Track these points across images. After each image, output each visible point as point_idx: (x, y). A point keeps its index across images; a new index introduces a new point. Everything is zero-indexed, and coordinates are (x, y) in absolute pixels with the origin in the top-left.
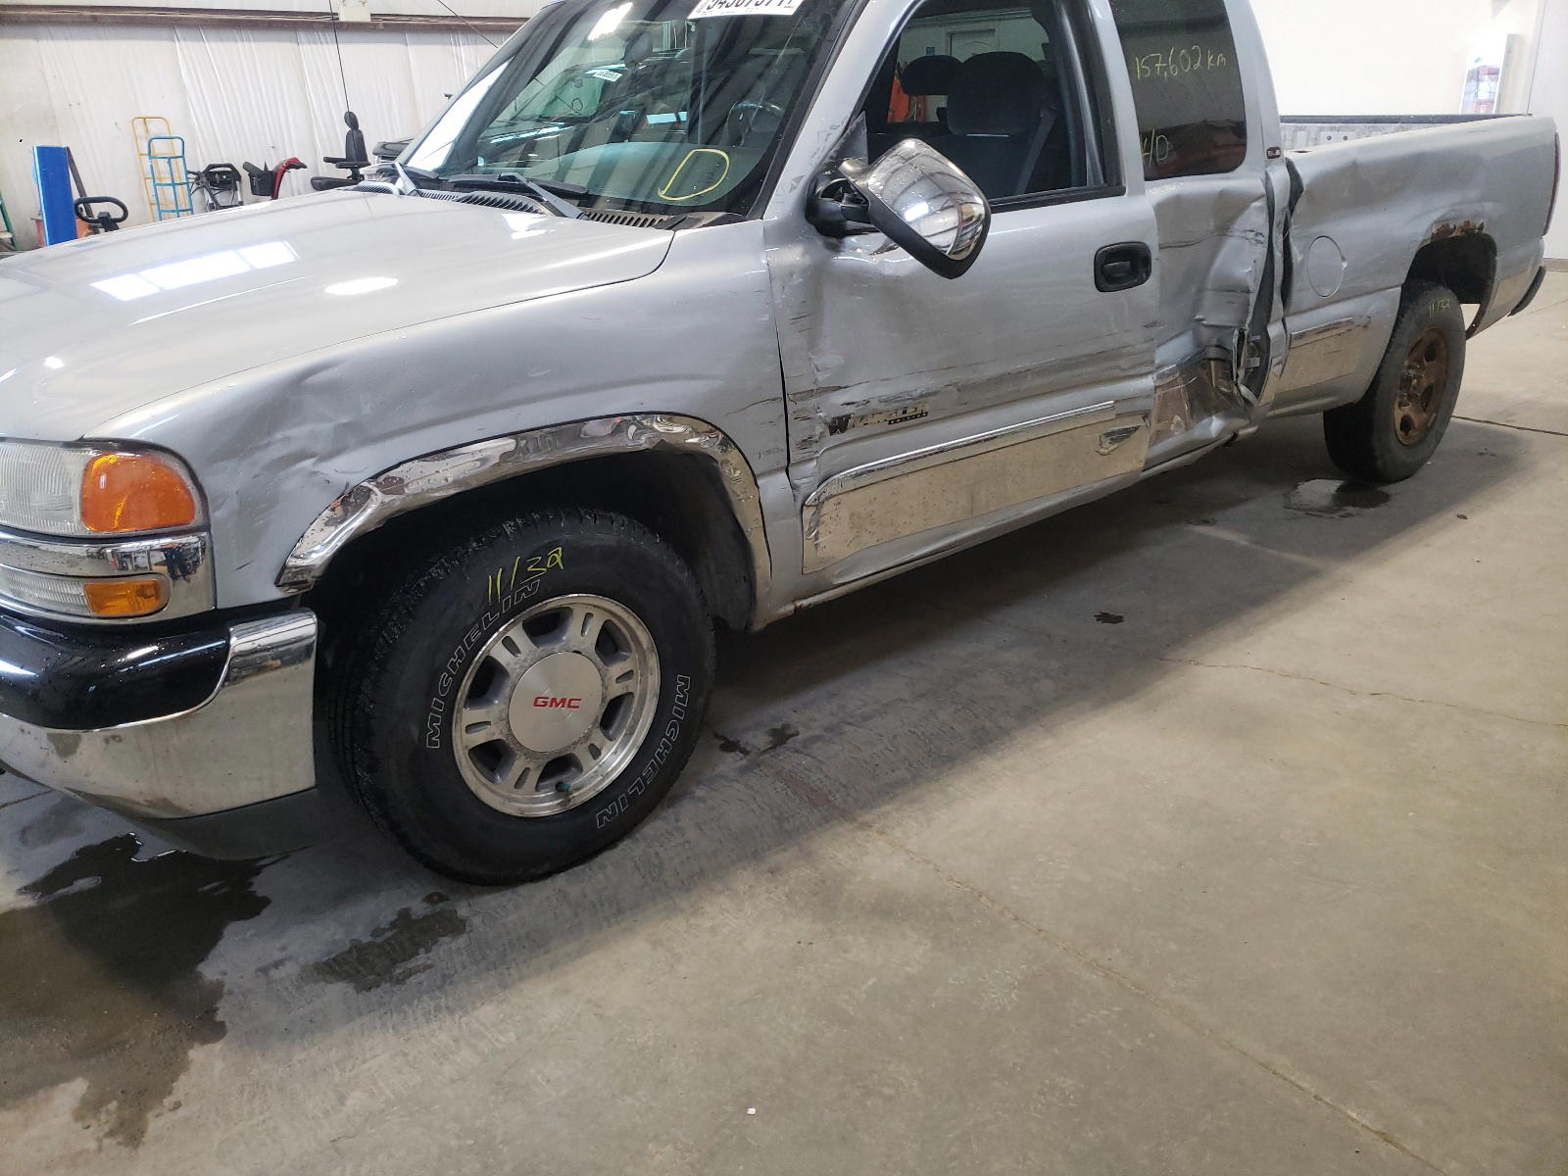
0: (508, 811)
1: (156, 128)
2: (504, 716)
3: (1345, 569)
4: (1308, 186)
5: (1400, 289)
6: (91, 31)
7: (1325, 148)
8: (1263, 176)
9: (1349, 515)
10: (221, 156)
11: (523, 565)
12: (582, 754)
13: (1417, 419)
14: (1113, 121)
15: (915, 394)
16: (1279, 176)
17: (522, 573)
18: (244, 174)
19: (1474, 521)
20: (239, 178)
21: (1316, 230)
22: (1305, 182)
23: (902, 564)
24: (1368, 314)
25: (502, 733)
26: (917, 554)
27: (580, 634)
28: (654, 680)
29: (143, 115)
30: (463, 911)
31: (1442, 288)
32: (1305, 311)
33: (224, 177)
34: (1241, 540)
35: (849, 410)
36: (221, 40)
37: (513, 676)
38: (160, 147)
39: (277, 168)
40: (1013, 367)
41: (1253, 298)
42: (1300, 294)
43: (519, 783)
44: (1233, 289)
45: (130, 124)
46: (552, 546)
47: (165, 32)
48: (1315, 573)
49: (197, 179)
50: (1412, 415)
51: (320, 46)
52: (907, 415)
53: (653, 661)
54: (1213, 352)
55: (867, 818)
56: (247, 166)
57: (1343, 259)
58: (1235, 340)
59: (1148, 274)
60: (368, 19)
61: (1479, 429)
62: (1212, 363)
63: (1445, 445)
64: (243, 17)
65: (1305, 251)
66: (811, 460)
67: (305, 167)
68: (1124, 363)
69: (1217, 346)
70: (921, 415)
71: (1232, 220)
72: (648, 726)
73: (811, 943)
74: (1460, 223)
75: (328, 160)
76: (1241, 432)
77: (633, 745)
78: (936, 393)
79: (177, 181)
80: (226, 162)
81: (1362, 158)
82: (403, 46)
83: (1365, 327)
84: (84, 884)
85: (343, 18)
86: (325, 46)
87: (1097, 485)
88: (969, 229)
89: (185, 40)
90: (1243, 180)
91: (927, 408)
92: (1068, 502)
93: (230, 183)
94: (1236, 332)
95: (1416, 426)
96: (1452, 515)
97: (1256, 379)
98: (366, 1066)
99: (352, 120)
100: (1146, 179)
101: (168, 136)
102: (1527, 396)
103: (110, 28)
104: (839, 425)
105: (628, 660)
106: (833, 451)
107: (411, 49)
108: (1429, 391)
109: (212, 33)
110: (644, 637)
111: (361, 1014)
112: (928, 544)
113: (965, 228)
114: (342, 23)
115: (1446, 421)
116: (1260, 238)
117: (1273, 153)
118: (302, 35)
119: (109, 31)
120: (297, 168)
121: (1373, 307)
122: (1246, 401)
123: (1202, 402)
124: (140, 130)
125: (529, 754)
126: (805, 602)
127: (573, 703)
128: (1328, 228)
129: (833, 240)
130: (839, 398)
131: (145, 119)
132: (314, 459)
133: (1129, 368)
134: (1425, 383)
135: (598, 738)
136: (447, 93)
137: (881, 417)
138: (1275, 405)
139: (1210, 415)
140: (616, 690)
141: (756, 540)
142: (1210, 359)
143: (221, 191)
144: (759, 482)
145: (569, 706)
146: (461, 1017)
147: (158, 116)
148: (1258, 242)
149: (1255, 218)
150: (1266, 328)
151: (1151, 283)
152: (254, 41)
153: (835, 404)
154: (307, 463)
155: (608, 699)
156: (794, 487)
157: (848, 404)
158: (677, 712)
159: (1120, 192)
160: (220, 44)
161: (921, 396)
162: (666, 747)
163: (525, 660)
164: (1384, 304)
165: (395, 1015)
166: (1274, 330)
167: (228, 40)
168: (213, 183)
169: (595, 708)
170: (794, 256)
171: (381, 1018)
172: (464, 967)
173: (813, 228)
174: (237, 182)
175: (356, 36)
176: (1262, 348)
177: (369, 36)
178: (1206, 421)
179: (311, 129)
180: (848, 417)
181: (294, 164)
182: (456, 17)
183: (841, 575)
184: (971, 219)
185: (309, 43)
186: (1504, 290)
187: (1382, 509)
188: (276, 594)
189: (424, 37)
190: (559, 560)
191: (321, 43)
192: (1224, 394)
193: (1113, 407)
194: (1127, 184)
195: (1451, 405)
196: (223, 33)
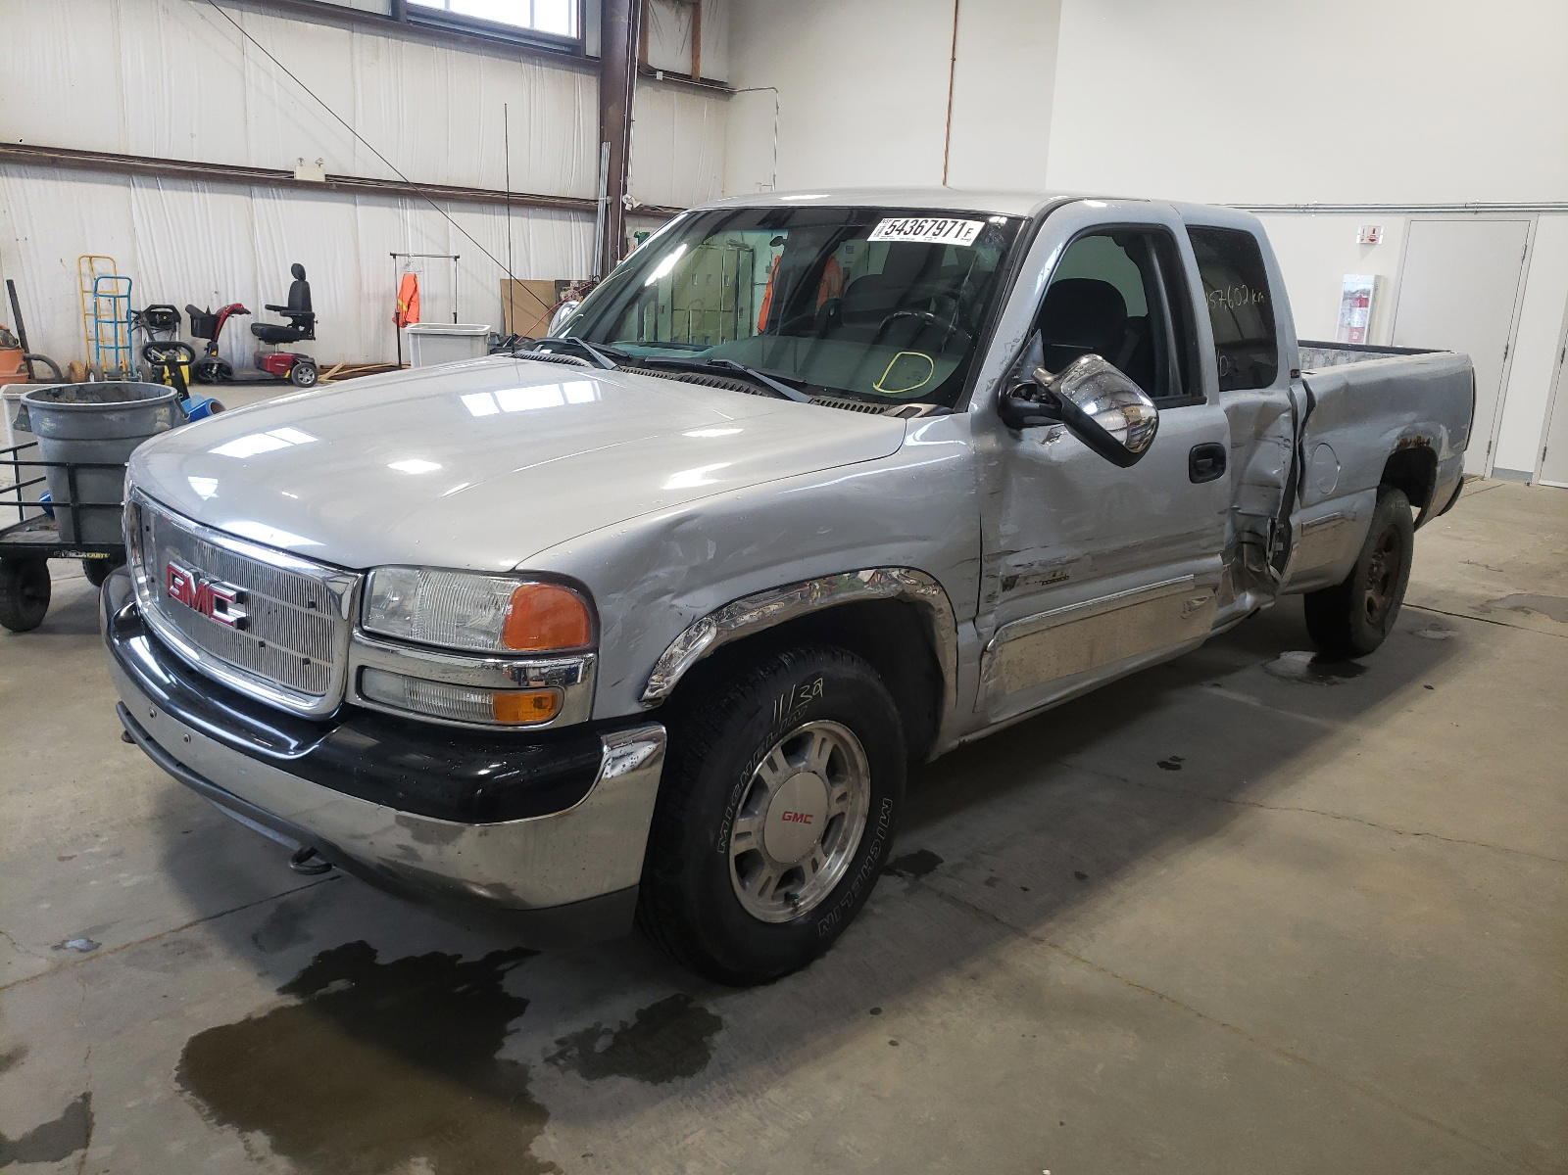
0: (756, 915)
1: (101, 267)
2: (761, 827)
3: (1351, 729)
4: (1319, 402)
5: (1375, 490)
6: (47, 171)
7: (1329, 371)
8: (1287, 391)
9: (1336, 683)
10: (164, 299)
11: (798, 692)
12: (807, 868)
13: (1378, 602)
14: (1197, 342)
15: (1064, 560)
16: (1299, 391)
17: (797, 700)
18: (186, 317)
19: (1441, 690)
20: (179, 319)
21: (1318, 437)
22: (1317, 398)
23: (1039, 707)
24: (1354, 510)
25: (757, 843)
26: (1049, 699)
27: (816, 757)
28: (863, 802)
29: (91, 254)
30: (712, 1010)
31: (1399, 491)
32: (1312, 506)
33: (165, 318)
34: (1253, 702)
35: (1019, 570)
36: (176, 189)
37: (771, 791)
38: (104, 286)
39: (220, 312)
40: (1131, 542)
41: (1282, 492)
42: (1310, 491)
43: (761, 893)
44: (1266, 484)
45: (77, 262)
46: (816, 677)
47: (121, 178)
48: (1325, 733)
49: (136, 318)
50: (1375, 599)
51: (272, 200)
52: (1056, 578)
53: (866, 784)
54: (1246, 537)
55: (1037, 933)
56: (190, 309)
57: (1338, 463)
58: (1268, 527)
59: (1223, 469)
60: (323, 179)
61: (1414, 613)
62: (1245, 546)
63: (1397, 626)
64: (184, 168)
65: (1312, 452)
66: (992, 612)
67: (248, 313)
68: (1204, 543)
69: (1250, 532)
70: (1065, 578)
71: (1266, 426)
72: (855, 847)
73: (1034, 1036)
74: (1414, 438)
75: (269, 307)
76: (1263, 607)
77: (844, 862)
78: (1077, 560)
79: (118, 320)
80: (167, 303)
81: (1352, 381)
82: (351, 206)
83: (1354, 520)
84: (338, 985)
85: (298, 177)
86: (277, 201)
87: (1177, 647)
88: (1139, 431)
89: (141, 186)
90: (1274, 395)
91: (1069, 572)
92: (1155, 660)
93: (170, 323)
94: (1270, 521)
95: (1378, 606)
96: (1419, 686)
97: (1281, 561)
98: (689, 1141)
99: (299, 271)
100: (1221, 391)
101: (113, 275)
102: (1442, 586)
103: (67, 170)
104: (1009, 584)
105: (845, 783)
106: (1005, 605)
107: (359, 208)
108: (1386, 577)
109: (168, 182)
110: (861, 761)
111: (662, 1098)
112: (1056, 691)
113: (1134, 430)
114: (296, 181)
115: (1399, 603)
116: (1287, 443)
117: (1295, 374)
118: (256, 190)
119: (66, 173)
120: (241, 313)
121: (1356, 506)
122: (1275, 580)
123: (1242, 578)
124: (85, 268)
125: (774, 864)
126: (967, 738)
127: (808, 819)
128: (1327, 437)
129: (1015, 431)
130: (1013, 560)
131: (91, 258)
132: (671, 595)
133: (1210, 546)
134: (1383, 570)
135: (819, 854)
136: (393, 252)
137: (1039, 578)
138: (1290, 583)
139: (1244, 590)
140: (836, 809)
141: (950, 679)
142: (1243, 543)
143: (159, 331)
144: (959, 628)
145: (805, 822)
146: (754, 1099)
147: (106, 255)
148: (1286, 446)
149: (1284, 426)
150: (1288, 519)
151: (1225, 478)
152: (209, 192)
153: (1009, 565)
154: (666, 598)
155: (830, 818)
156: (979, 635)
157: (1017, 566)
158: (881, 832)
159: (1203, 402)
160: (175, 193)
161: (1069, 562)
162: (870, 864)
163: (780, 778)
164: (1363, 501)
165: (694, 1098)
166: (1294, 520)
167: (184, 190)
168: (153, 323)
169: (819, 826)
170: (990, 442)
171: (682, 1101)
172: (736, 1057)
173: (1001, 420)
174: (177, 324)
175: (308, 194)
176: (1285, 535)
177: (322, 195)
178: (1242, 595)
179: (255, 276)
180: (1017, 577)
181: (237, 309)
182: (407, 183)
183: (996, 715)
184: (1138, 423)
185: (262, 197)
186: (1441, 494)
187: (1359, 678)
188: (635, 708)
189: (373, 199)
190: (821, 689)
191: (274, 198)
192: (1254, 573)
193: (1193, 580)
194: (1207, 395)
195: (1403, 592)
196: (179, 183)
